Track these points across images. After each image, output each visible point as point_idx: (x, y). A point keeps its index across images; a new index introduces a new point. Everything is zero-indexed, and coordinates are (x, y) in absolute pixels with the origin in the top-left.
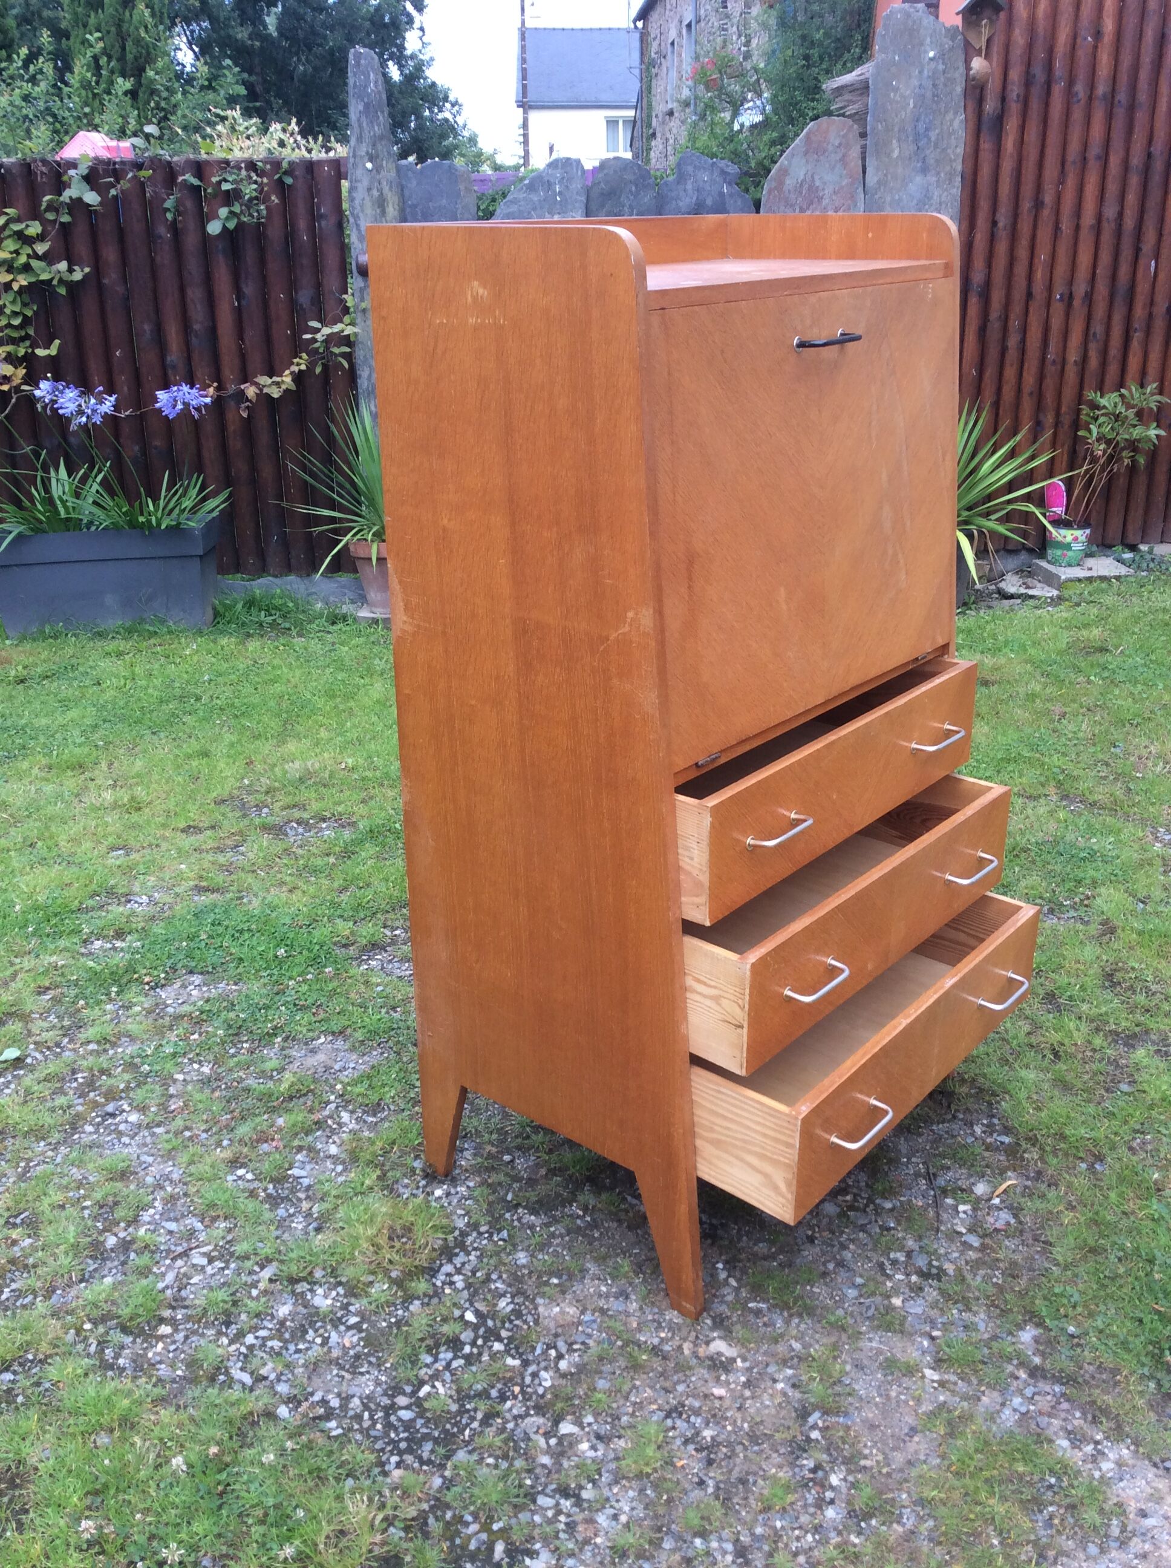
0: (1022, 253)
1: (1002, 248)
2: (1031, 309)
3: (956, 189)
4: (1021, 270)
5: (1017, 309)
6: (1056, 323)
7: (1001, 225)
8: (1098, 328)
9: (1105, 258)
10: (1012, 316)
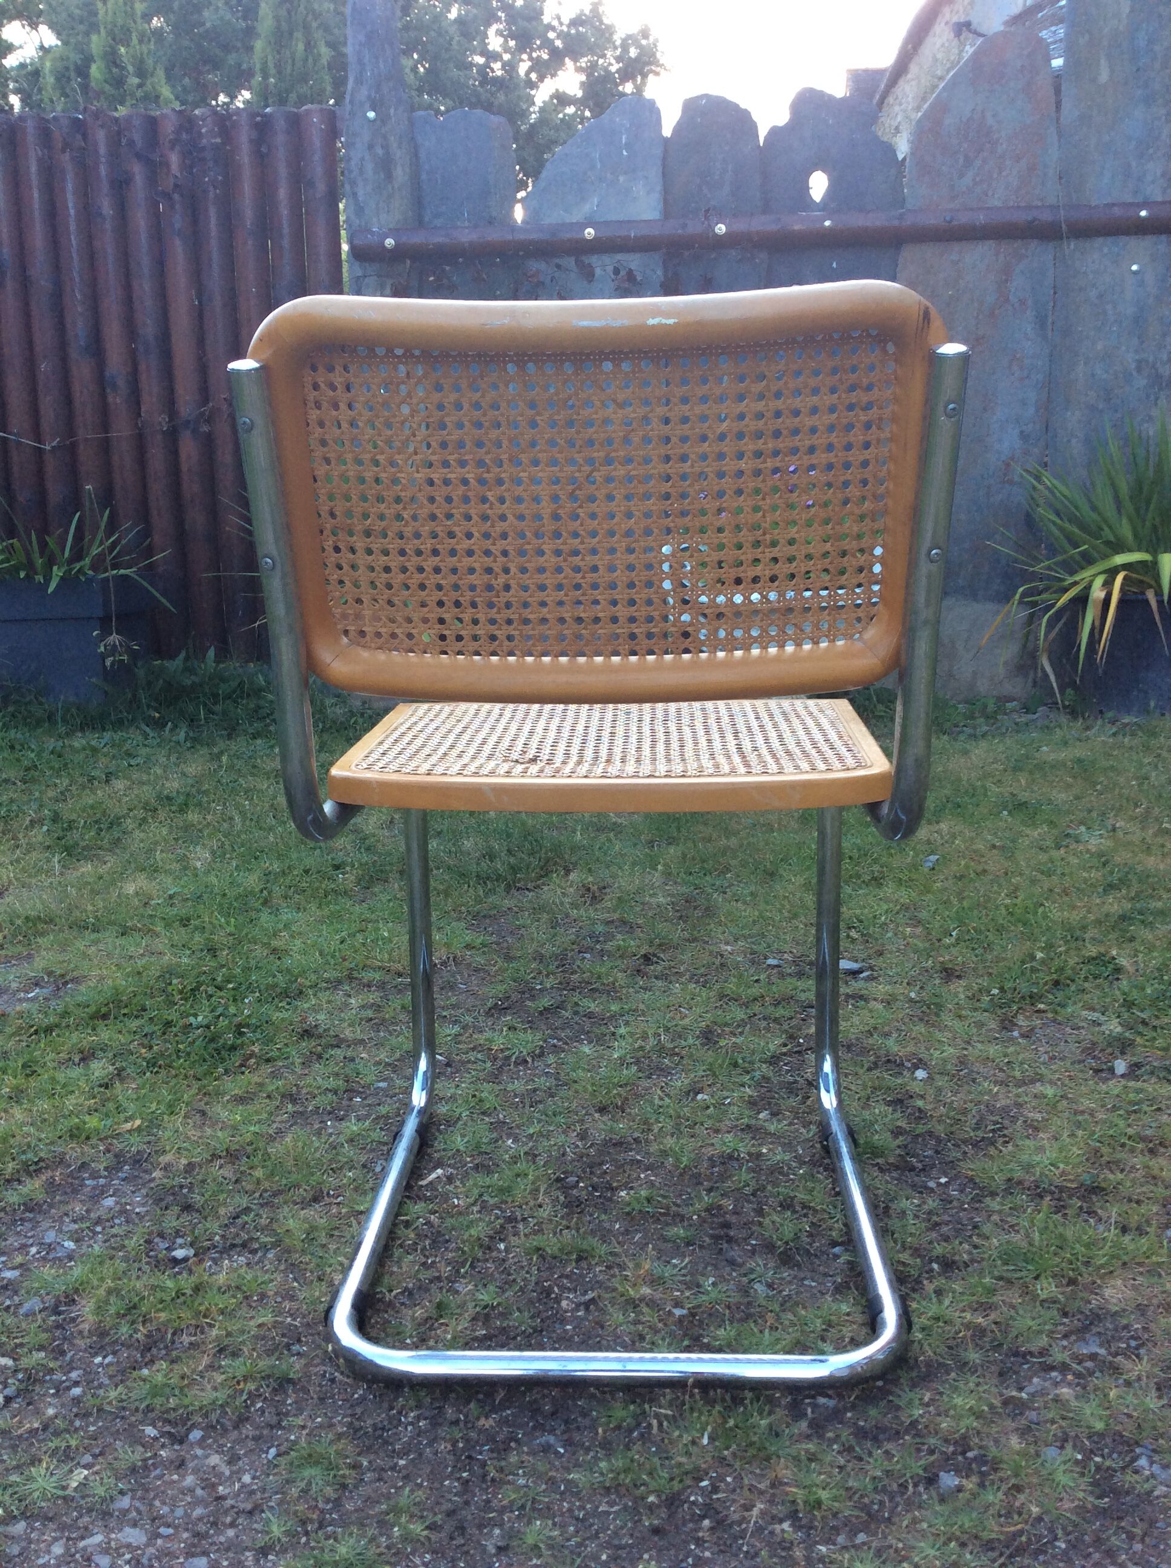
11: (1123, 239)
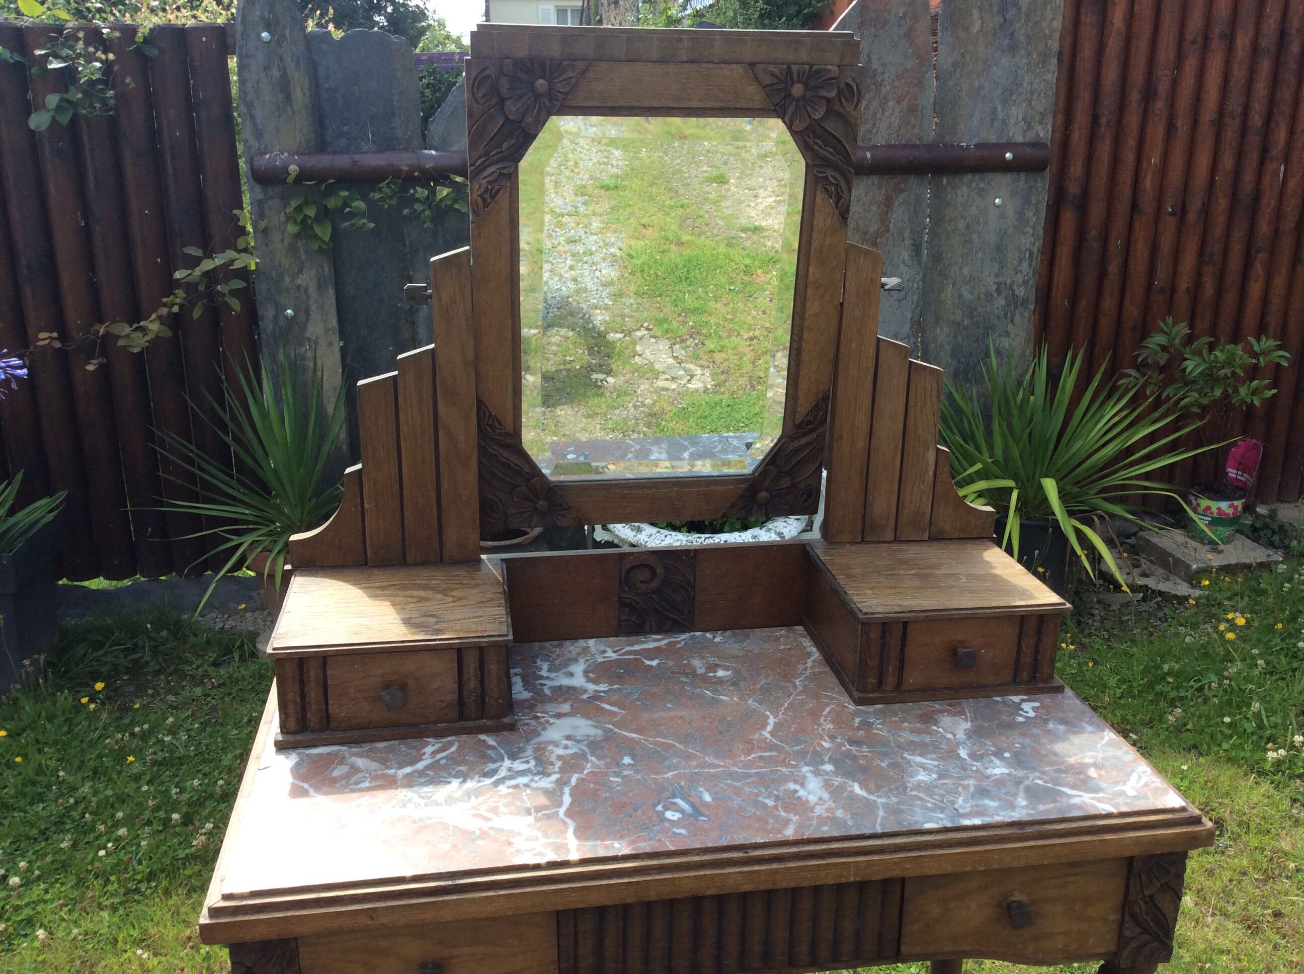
0: (1129, 157)
1: (1104, 149)
2: (1137, 224)
3: (1051, 74)
4: (1126, 176)
5: (1119, 225)
6: (1166, 242)
7: (1104, 120)
8: (1215, 248)
9: (1227, 162)
10: (1114, 234)
11: (989, 176)
